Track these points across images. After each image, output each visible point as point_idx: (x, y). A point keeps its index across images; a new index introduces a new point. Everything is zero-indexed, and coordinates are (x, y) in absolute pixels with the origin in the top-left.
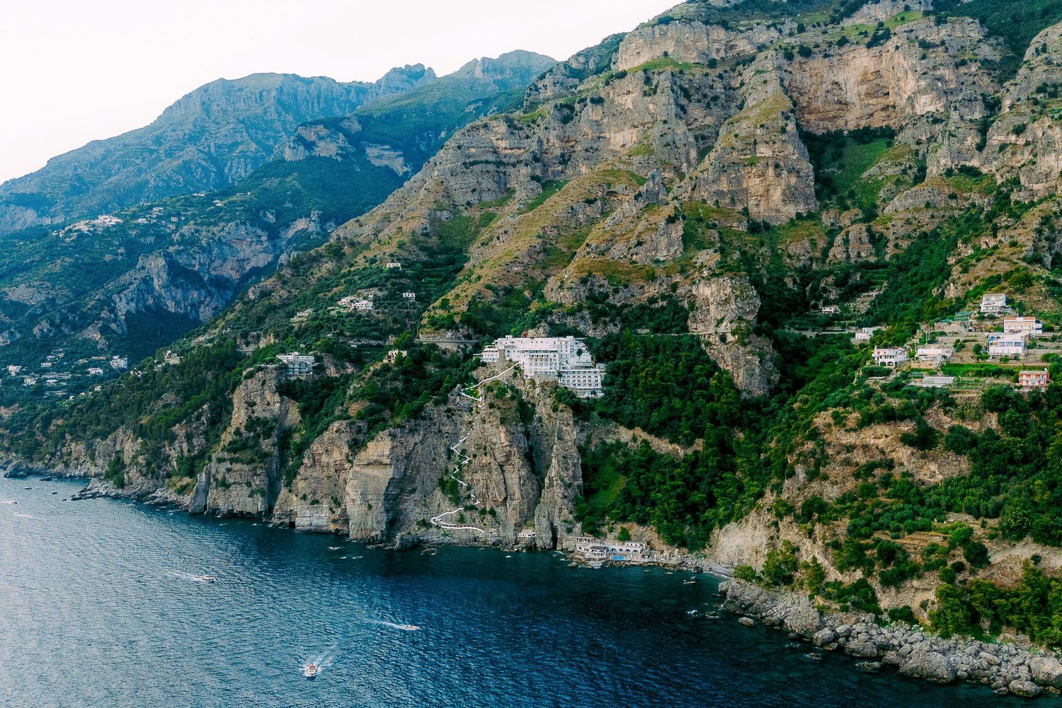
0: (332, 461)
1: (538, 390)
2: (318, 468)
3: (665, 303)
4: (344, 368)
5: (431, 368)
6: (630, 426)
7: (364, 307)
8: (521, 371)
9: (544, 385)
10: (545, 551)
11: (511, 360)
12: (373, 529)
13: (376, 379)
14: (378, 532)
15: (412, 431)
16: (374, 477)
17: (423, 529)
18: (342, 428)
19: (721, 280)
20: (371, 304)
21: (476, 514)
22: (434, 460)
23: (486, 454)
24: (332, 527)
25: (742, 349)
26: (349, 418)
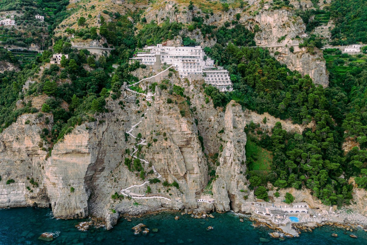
0: (23, 147)
1: (192, 87)
2: (9, 152)
3: (234, 26)
4: (7, 66)
5: (87, 68)
6: (261, 112)
7: (9, 24)
8: (176, 72)
9: (195, 82)
10: (225, 213)
11: (165, 64)
12: (77, 208)
13: (49, 77)
14: (82, 210)
15: (101, 122)
16: (74, 165)
17: (118, 201)
18: (32, 120)
19: (281, 12)
20: (13, 22)
21: (160, 186)
22: (116, 143)
23: (166, 139)
24: (31, 202)
25: (311, 57)
26: (35, 111)
